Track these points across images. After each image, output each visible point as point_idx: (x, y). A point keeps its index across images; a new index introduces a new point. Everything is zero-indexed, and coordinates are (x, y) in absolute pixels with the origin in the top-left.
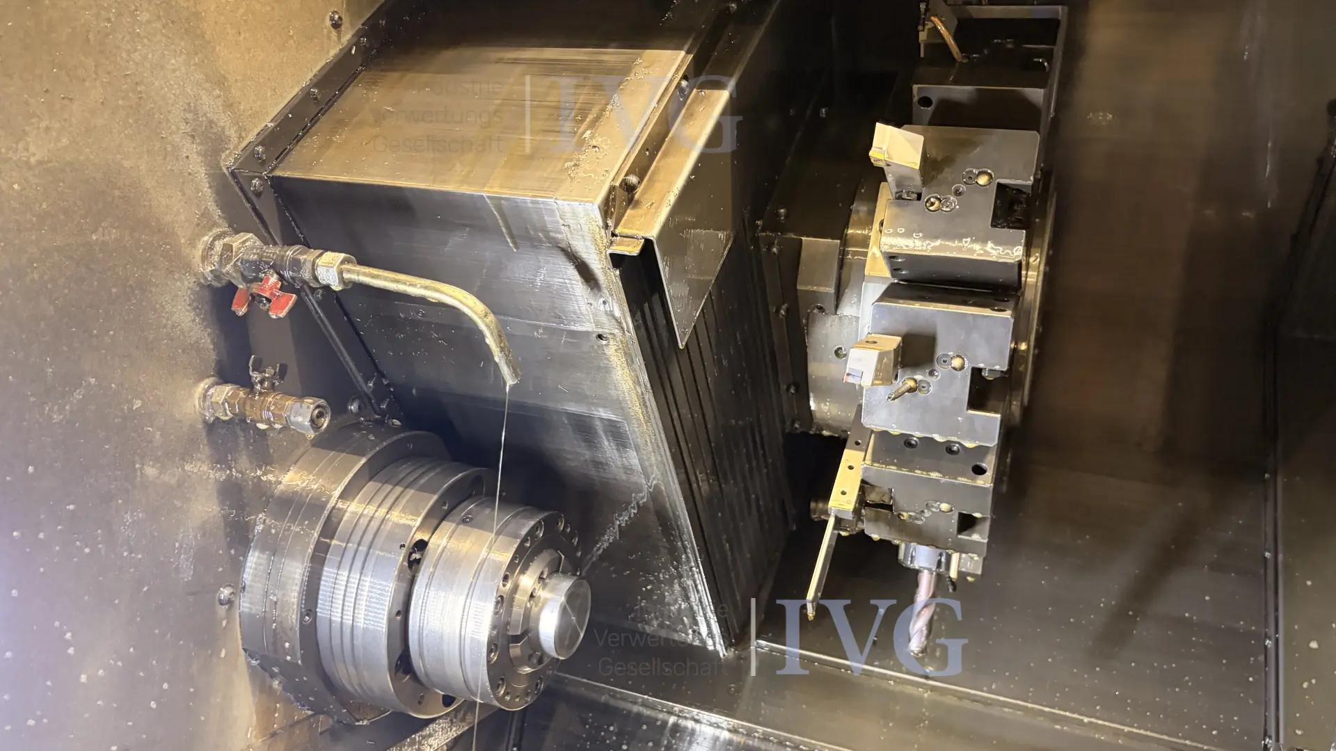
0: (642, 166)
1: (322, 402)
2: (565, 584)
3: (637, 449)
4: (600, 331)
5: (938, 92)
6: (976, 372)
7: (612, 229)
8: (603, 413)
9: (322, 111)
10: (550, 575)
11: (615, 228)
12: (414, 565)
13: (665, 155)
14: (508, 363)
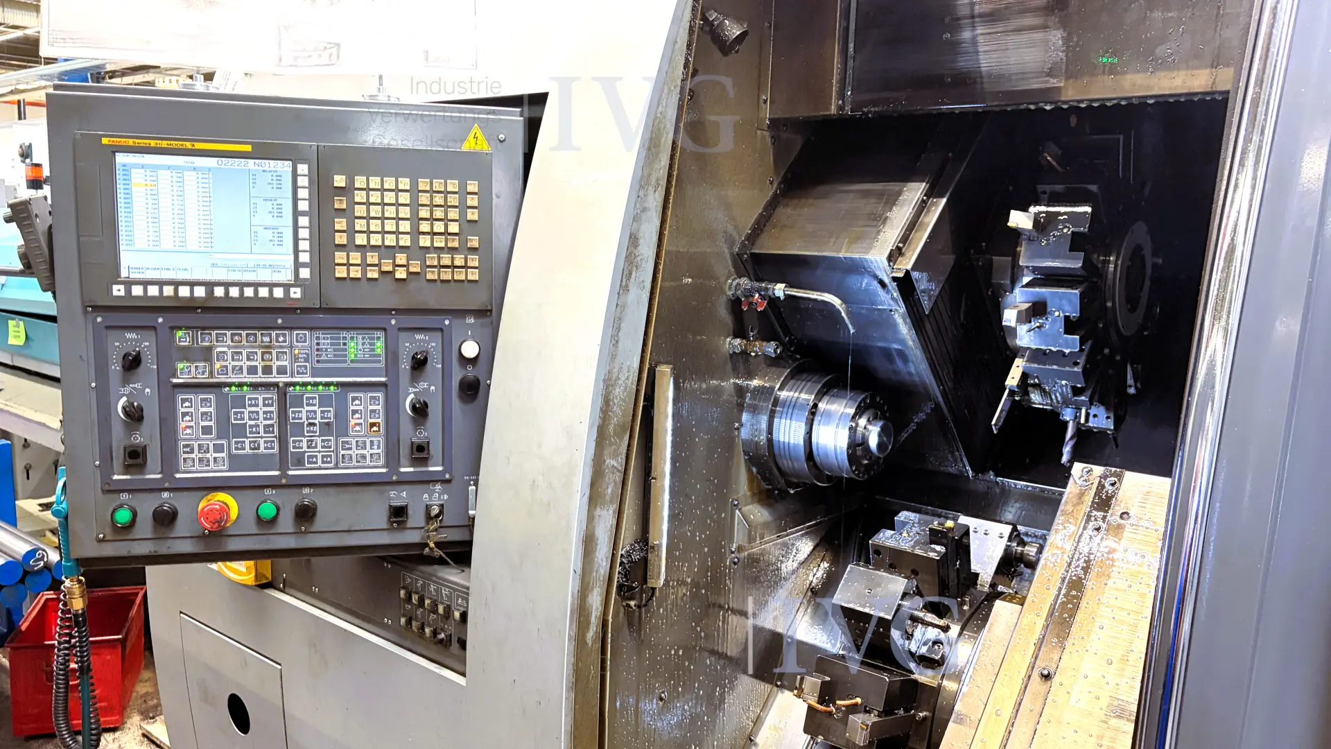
0: (905, 239)
1: (777, 343)
2: (880, 423)
3: (913, 362)
4: (890, 308)
5: (1048, 188)
6: (1067, 318)
7: (892, 267)
8: (896, 346)
9: (767, 221)
10: (873, 420)
11: (894, 266)
12: (813, 414)
13: (916, 231)
14: (851, 324)
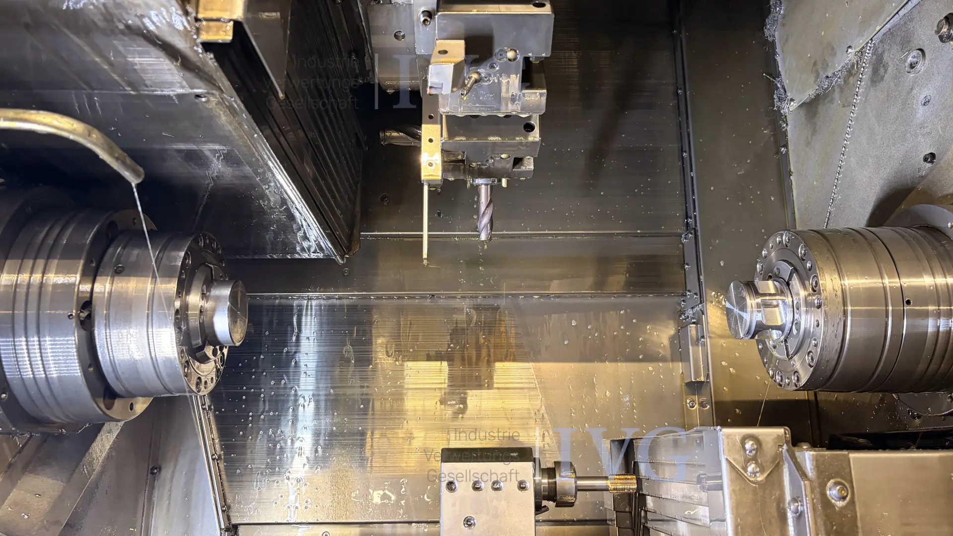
7: (194, 15)
8: (212, 146)
11: (197, 12)
